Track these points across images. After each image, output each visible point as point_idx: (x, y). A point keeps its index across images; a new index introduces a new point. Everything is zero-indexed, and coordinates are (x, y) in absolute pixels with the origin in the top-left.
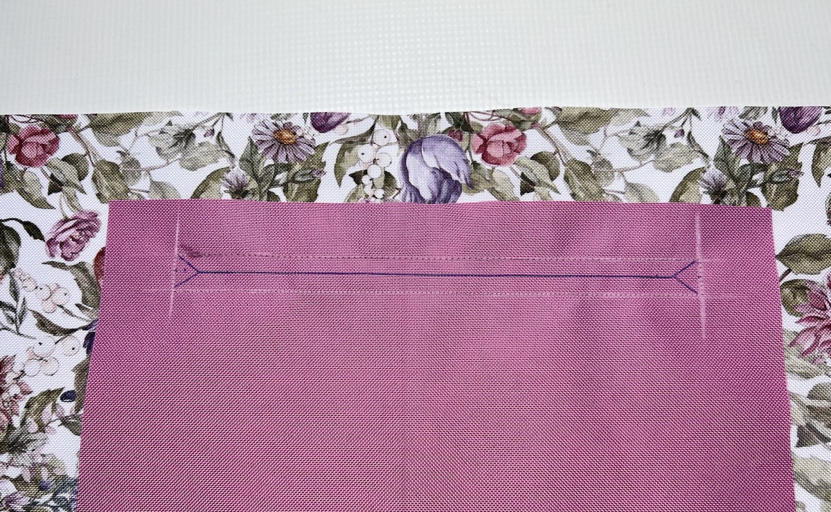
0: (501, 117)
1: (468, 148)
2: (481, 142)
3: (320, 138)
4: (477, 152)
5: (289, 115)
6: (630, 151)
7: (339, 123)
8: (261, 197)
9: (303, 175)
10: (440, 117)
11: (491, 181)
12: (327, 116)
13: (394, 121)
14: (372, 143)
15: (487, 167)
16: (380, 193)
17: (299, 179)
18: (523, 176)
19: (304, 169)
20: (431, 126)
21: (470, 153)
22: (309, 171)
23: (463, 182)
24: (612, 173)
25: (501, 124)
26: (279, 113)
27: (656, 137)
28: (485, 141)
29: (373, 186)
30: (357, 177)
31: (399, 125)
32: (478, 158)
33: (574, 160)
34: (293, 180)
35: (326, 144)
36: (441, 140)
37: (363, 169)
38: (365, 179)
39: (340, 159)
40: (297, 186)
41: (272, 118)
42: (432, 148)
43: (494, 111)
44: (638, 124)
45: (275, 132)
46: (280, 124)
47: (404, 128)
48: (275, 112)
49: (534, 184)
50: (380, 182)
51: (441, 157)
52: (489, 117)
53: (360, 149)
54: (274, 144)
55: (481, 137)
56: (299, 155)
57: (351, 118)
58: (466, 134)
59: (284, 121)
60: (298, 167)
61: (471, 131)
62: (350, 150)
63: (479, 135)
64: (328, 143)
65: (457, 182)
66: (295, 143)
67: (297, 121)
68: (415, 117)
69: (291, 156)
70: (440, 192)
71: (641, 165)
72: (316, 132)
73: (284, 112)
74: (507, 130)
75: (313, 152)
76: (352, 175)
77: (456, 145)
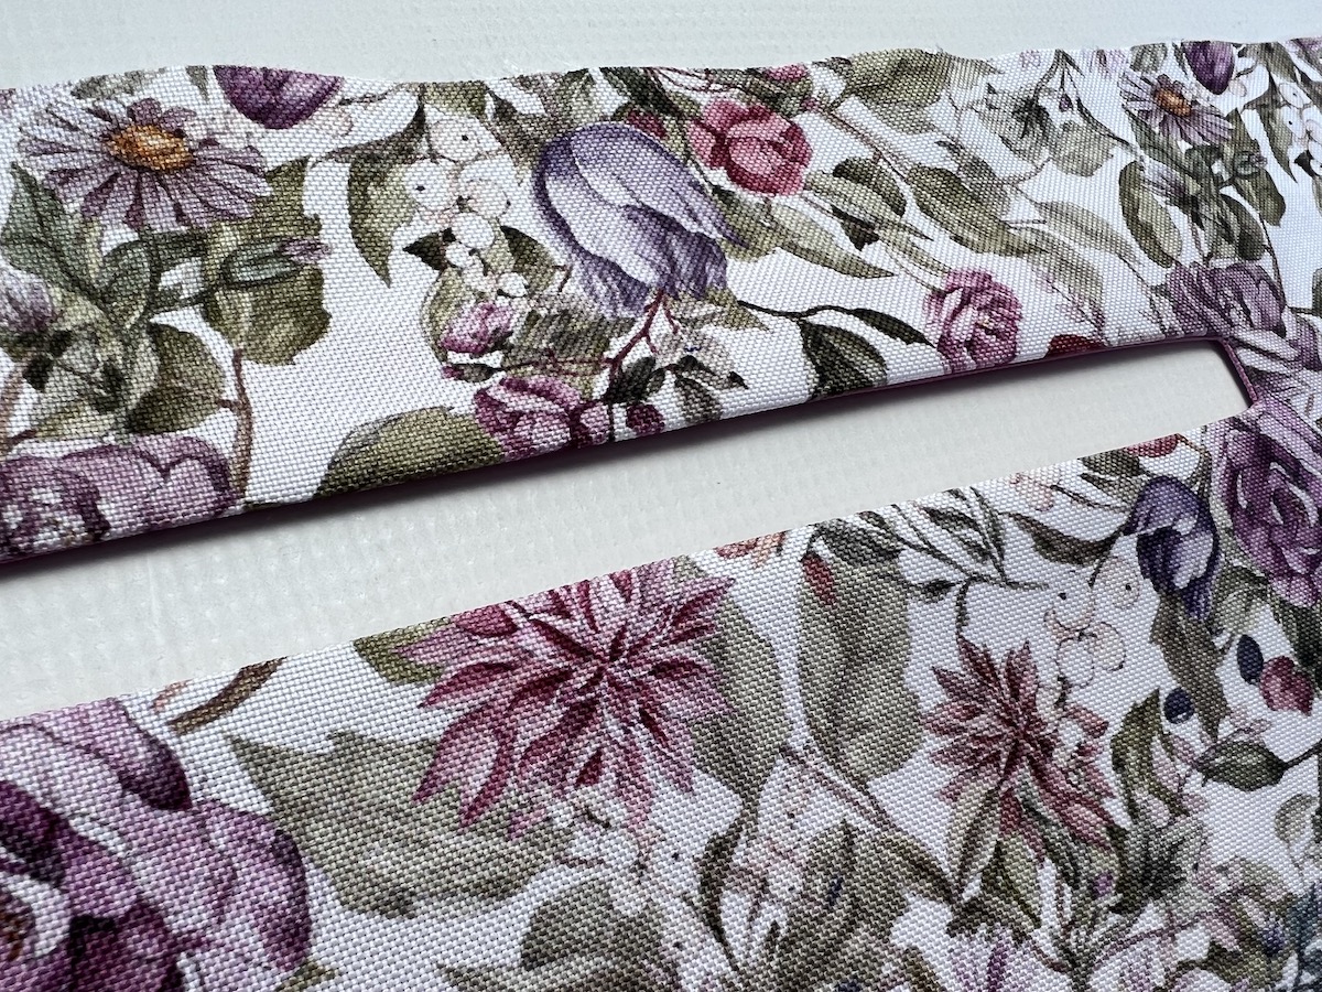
0: (730, 86)
1: (688, 155)
2: (710, 141)
3: (278, 147)
4: (713, 164)
5: (136, 77)
6: (1006, 141)
7: (317, 101)
8: (128, 343)
9: (258, 262)
10: (590, 79)
11: (776, 228)
12: (276, 81)
13: (472, 96)
14: (434, 156)
15: (752, 198)
16: (515, 283)
17: (247, 275)
18: (837, 213)
19: (252, 242)
20: (577, 104)
21: (698, 166)
22: (272, 248)
23: (715, 235)
24: (1000, 185)
25: (735, 99)
26: (97, 74)
27: (1030, 113)
28: (720, 137)
29: (486, 268)
30: (430, 251)
31: (490, 105)
32: (719, 177)
33: (920, 168)
34: (227, 280)
35: (302, 164)
36: (617, 135)
37: (435, 227)
38: (453, 253)
39: (359, 209)
40: (246, 298)
41: (79, 93)
42: (601, 158)
43: (708, 72)
44: (991, 90)
45: (106, 138)
46: (116, 109)
47: (505, 111)
48: (79, 76)
49: (869, 226)
50: (502, 254)
51: (634, 178)
52: (702, 83)
53: (408, 176)
54: (116, 175)
55: (709, 129)
56: (220, 201)
57: (348, 90)
58: (669, 122)
59: (128, 100)
60: (228, 239)
61: (679, 115)
62: (380, 179)
63: (698, 122)
64: (303, 162)
65: (700, 236)
66: (192, 164)
67: (172, 92)
68: (524, 82)
69: (191, 206)
70: (673, 263)
71: (1038, 170)
72: (257, 129)
73: (113, 69)
74: (754, 115)
75: (266, 190)
76: (410, 249)
77: (657, 148)
